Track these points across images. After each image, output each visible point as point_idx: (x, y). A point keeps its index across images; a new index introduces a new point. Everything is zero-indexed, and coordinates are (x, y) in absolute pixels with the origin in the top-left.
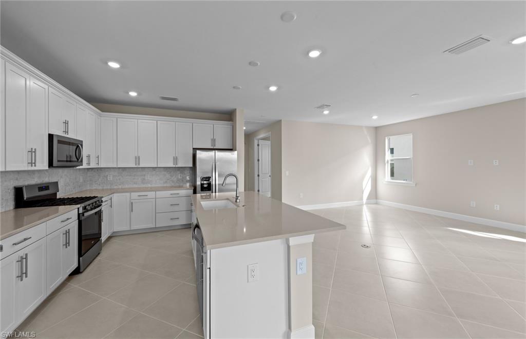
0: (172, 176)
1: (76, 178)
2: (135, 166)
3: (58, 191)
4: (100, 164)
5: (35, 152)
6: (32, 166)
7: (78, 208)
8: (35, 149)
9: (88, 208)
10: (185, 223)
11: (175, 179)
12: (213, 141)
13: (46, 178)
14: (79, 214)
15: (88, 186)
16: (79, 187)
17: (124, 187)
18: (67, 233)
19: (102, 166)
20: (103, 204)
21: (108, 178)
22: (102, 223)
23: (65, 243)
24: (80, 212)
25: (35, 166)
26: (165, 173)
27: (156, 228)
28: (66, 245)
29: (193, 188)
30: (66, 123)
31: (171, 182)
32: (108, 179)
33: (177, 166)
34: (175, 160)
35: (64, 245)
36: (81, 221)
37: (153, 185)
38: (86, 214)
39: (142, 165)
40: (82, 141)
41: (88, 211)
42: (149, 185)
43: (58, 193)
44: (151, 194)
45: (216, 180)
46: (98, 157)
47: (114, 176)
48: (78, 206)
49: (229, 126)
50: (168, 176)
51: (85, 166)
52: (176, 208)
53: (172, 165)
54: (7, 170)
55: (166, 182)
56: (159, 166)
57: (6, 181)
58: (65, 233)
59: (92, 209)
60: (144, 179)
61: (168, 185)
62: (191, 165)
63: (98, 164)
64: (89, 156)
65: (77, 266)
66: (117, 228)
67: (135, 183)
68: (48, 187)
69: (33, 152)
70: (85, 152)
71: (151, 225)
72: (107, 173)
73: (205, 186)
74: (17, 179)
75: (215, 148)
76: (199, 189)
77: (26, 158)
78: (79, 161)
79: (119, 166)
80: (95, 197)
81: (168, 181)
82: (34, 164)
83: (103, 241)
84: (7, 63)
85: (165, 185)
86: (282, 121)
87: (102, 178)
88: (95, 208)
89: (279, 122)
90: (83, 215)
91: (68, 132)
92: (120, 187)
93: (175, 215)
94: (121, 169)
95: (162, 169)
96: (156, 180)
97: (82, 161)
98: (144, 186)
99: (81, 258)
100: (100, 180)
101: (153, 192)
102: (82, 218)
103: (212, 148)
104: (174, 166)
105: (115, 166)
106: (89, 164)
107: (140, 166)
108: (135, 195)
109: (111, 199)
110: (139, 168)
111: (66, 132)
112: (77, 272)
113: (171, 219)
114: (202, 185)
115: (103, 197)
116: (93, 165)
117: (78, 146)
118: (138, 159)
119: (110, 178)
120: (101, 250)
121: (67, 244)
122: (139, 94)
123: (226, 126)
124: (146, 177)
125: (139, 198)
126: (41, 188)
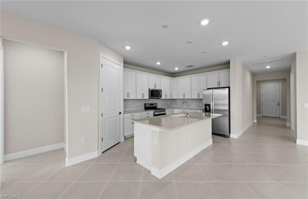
6: (142, 98)
7: (153, 111)
8: (144, 93)
12: (219, 83)
14: (154, 113)
19: (174, 98)
20: (167, 111)
25: (144, 98)
30: (155, 85)
33: (199, 98)
38: (156, 113)
40: (161, 90)
46: (171, 95)
50: (198, 103)
51: (163, 98)
53: (197, 98)
54: (137, 99)
56: (192, 98)
57: (142, 102)
58: (147, 117)
61: (198, 108)
63: (171, 97)
68: (153, 104)
72: (177, 101)
74: (145, 101)
75: (220, 87)
78: (160, 96)
81: (198, 106)
85: (197, 108)
86: (297, 53)
95: (196, 100)
96: (193, 105)
103: (218, 87)
105: (177, 98)
107: (185, 98)
108: (181, 110)
109: (172, 111)
111: (155, 87)
116: (169, 98)
117: (159, 91)
118: (184, 95)
119: (178, 103)
122: (179, 68)
123: (226, 72)
125: (182, 112)
126: (151, 105)
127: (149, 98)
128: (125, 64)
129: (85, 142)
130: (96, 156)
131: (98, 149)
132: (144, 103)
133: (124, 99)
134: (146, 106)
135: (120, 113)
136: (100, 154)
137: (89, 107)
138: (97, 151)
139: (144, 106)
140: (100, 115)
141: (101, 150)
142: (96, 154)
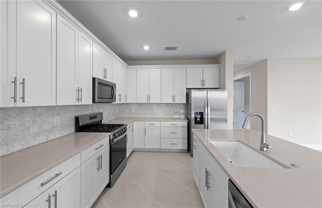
0: (170, 110)
1: (114, 110)
2: (147, 102)
3: (103, 119)
4: (127, 101)
5: (81, 90)
6: (78, 101)
7: (110, 136)
8: (81, 88)
9: (117, 135)
10: (181, 148)
11: (173, 112)
12: (203, 82)
13: (96, 109)
14: (110, 140)
15: (122, 115)
16: (116, 115)
17: (140, 117)
18: (100, 158)
19: (128, 102)
20: (128, 130)
21: (132, 109)
22: (127, 144)
23: (98, 167)
24: (111, 139)
25: (81, 101)
26: (166, 107)
27: (160, 149)
28: (99, 169)
29: (188, 121)
30: (105, 71)
31: (170, 114)
32: (132, 111)
33: (174, 102)
34: (174, 97)
35: (97, 169)
36: (112, 145)
37: (158, 116)
38: (115, 140)
39: (151, 102)
40: (115, 84)
41: (116, 137)
42: (156, 116)
43: (102, 120)
44: (157, 123)
45: (208, 115)
46: (126, 96)
47: (135, 109)
48: (110, 134)
49: (217, 68)
50: (168, 110)
51: (117, 101)
52: (174, 136)
53: (171, 102)
55: (166, 114)
56: (162, 102)
57: (69, 112)
58: (98, 158)
59: (119, 136)
60: (152, 112)
61: (168, 117)
62: (184, 101)
63: (126, 100)
64: (120, 95)
65: (109, 181)
66: (137, 146)
67: (147, 114)
68: (96, 116)
69: (79, 90)
70: (118, 92)
71: (157, 147)
72: (131, 107)
73: (198, 120)
74: (77, 111)
75: (204, 87)
76: (193, 122)
77: (75, 95)
78: (113, 98)
79: (138, 102)
80: (122, 125)
81: (168, 113)
82: (80, 101)
83: (127, 157)
84: (58, 15)
85: (166, 116)
86: (268, 60)
87: (128, 110)
88: (122, 134)
89: (264, 62)
90: (113, 141)
91: (106, 77)
92: (138, 116)
93: (175, 141)
94: (139, 104)
96: (160, 113)
97: (115, 98)
98: (152, 116)
99: (111, 175)
100: (127, 111)
101: (158, 122)
102: (112, 143)
103: (202, 87)
104: (173, 103)
105: (136, 102)
106: (120, 100)
108: (147, 123)
109: (133, 126)
110: (149, 103)
111: (105, 77)
112: (109, 186)
113: (171, 144)
114: (196, 118)
115: (127, 125)
116: (123, 101)
117: (113, 88)
118: (149, 97)
119: (133, 110)
120: (126, 164)
121: (100, 167)
122: (151, 48)
124: (154, 110)
125: (149, 125)
126: (91, 118)
134: (80, 123)
139: (72, 124)
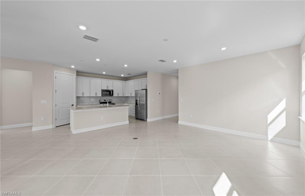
5: (96, 93)
46: (123, 94)
50: (132, 99)
54: (91, 96)
64: (118, 93)
78: (111, 95)
117: (111, 91)
123: (146, 79)
126: (105, 100)
127: (102, 96)
128: (78, 76)
129: (43, 119)
130: (51, 128)
131: (53, 124)
132: (99, 99)
133: (77, 97)
134: (101, 101)
135: (73, 105)
136: (54, 127)
137: (46, 101)
138: (52, 125)
139: (99, 101)
140: (54, 105)
141: (55, 125)
142: (50, 127)
